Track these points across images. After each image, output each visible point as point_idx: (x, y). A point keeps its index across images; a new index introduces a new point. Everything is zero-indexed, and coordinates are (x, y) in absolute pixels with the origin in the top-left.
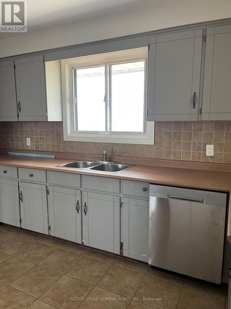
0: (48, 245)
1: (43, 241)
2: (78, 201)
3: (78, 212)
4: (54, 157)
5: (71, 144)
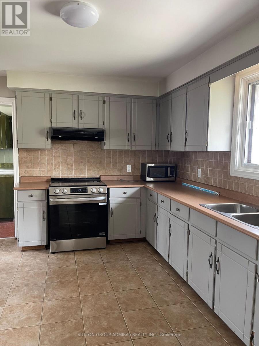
0: (183, 294)
1: (181, 286)
2: (212, 253)
3: (211, 267)
4: (218, 193)
5: (237, 180)
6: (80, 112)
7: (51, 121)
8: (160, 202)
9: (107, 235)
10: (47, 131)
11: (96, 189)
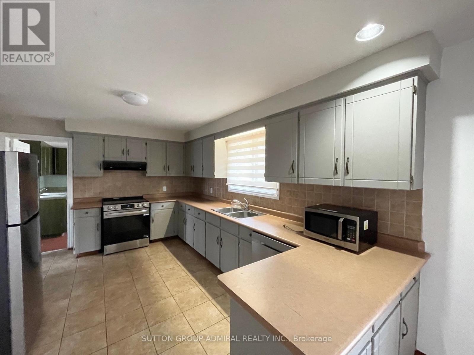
2: (218, 236)
3: (218, 245)
5: (231, 194)
6: (127, 150)
7: (104, 156)
8: (187, 210)
9: (149, 237)
10: (100, 164)
11: (141, 204)
